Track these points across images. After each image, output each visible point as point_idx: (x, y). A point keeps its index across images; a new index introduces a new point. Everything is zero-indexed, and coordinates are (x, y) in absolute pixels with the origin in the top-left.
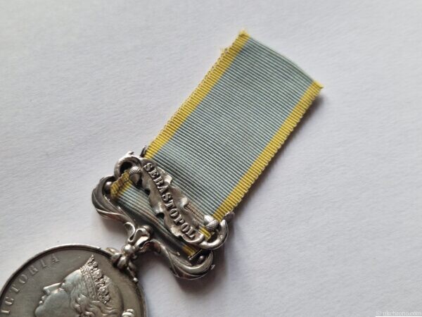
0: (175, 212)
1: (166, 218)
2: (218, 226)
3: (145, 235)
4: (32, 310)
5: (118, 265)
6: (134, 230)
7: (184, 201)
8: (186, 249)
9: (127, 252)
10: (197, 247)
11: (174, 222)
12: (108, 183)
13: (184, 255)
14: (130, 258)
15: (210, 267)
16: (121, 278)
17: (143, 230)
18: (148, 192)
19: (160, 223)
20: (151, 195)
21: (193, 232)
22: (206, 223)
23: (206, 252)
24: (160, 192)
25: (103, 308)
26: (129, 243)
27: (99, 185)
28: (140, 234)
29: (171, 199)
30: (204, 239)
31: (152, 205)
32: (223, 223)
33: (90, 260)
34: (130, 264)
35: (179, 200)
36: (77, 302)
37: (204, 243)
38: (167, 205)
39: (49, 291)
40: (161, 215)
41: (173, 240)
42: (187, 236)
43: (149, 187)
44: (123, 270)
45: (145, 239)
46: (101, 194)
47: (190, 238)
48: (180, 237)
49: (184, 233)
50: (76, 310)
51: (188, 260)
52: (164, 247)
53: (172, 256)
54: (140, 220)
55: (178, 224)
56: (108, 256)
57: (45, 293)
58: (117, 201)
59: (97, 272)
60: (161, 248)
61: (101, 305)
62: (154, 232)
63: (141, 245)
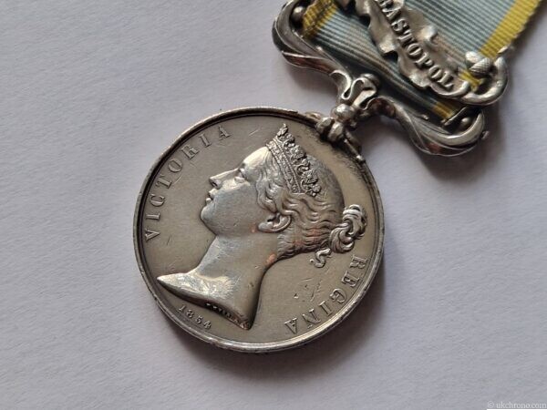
0: (416, 48)
1: (400, 59)
2: (492, 68)
3: (368, 89)
5: (330, 136)
6: (349, 83)
7: (427, 34)
8: (438, 107)
9: (340, 116)
10: (456, 102)
11: (416, 64)
12: (298, 10)
13: (436, 119)
14: (347, 125)
15: (482, 135)
16: (335, 156)
17: (362, 79)
18: (365, 20)
19: (392, 69)
20: (373, 24)
21: (450, 79)
22: (470, 64)
23: (474, 110)
24: (387, 19)
26: (343, 102)
27: (284, 14)
28: (359, 88)
29: (407, 28)
30: (469, 90)
31: (374, 42)
32: (499, 62)
33: (282, 131)
34: (348, 134)
35: (418, 30)
36: (267, 195)
37: (470, 96)
38: (401, 38)
39: (218, 182)
40: (392, 56)
41: (416, 95)
42: (441, 86)
43: (367, 9)
44: (338, 145)
45: (373, 93)
46: (287, 28)
47: (446, 90)
48: (429, 88)
49: (434, 81)
50: (268, 208)
51: (441, 125)
52: (400, 108)
53: (417, 121)
54: (356, 67)
55: (424, 67)
56: (309, 123)
57: (213, 184)
58: (314, 38)
59: (296, 148)
60: (395, 109)
61: (308, 199)
62: (383, 84)
63: (363, 104)
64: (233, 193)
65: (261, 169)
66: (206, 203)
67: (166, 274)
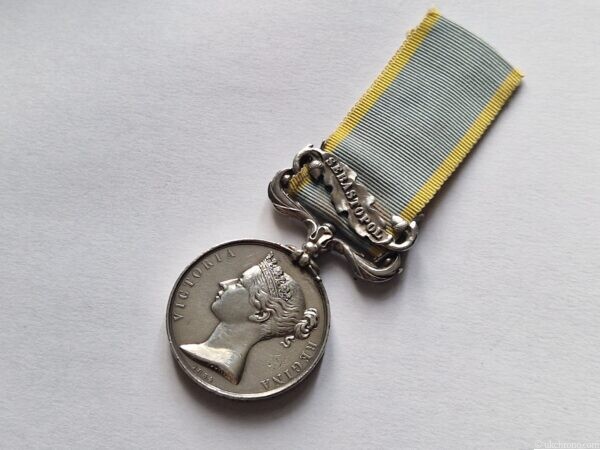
0: (360, 210)
1: (350, 217)
2: (408, 227)
3: (328, 233)
4: (208, 304)
5: (300, 262)
6: (316, 228)
7: (370, 199)
8: (370, 249)
9: (308, 250)
10: (385, 247)
11: (360, 222)
12: (287, 177)
13: (369, 258)
14: (311, 257)
15: (397, 271)
16: (302, 276)
17: (325, 227)
18: (329, 189)
19: (343, 220)
20: (334, 192)
21: (380, 232)
22: (394, 224)
23: (394, 254)
24: (343, 189)
25: (284, 304)
26: (310, 240)
27: (276, 178)
28: (322, 232)
29: (356, 196)
30: (392, 240)
31: (334, 204)
32: (413, 225)
33: (269, 256)
34: (312, 262)
35: (364, 198)
36: (256, 297)
37: (393, 244)
38: (352, 203)
39: (225, 286)
40: (345, 214)
41: (358, 242)
42: (374, 236)
43: (331, 183)
44: (304, 268)
45: (329, 237)
46: (278, 187)
47: (377, 239)
48: (366, 237)
49: (369, 232)
50: (256, 306)
51: (373, 261)
52: (347, 247)
53: (357, 257)
54: (321, 218)
55: (364, 223)
56: (287, 253)
57: (221, 287)
58: (295, 197)
59: (278, 268)
60: (344, 248)
61: (282, 301)
62: (337, 231)
63: (323, 243)
64: (234, 294)
65: (254, 279)
66: (215, 300)
67: (187, 344)
